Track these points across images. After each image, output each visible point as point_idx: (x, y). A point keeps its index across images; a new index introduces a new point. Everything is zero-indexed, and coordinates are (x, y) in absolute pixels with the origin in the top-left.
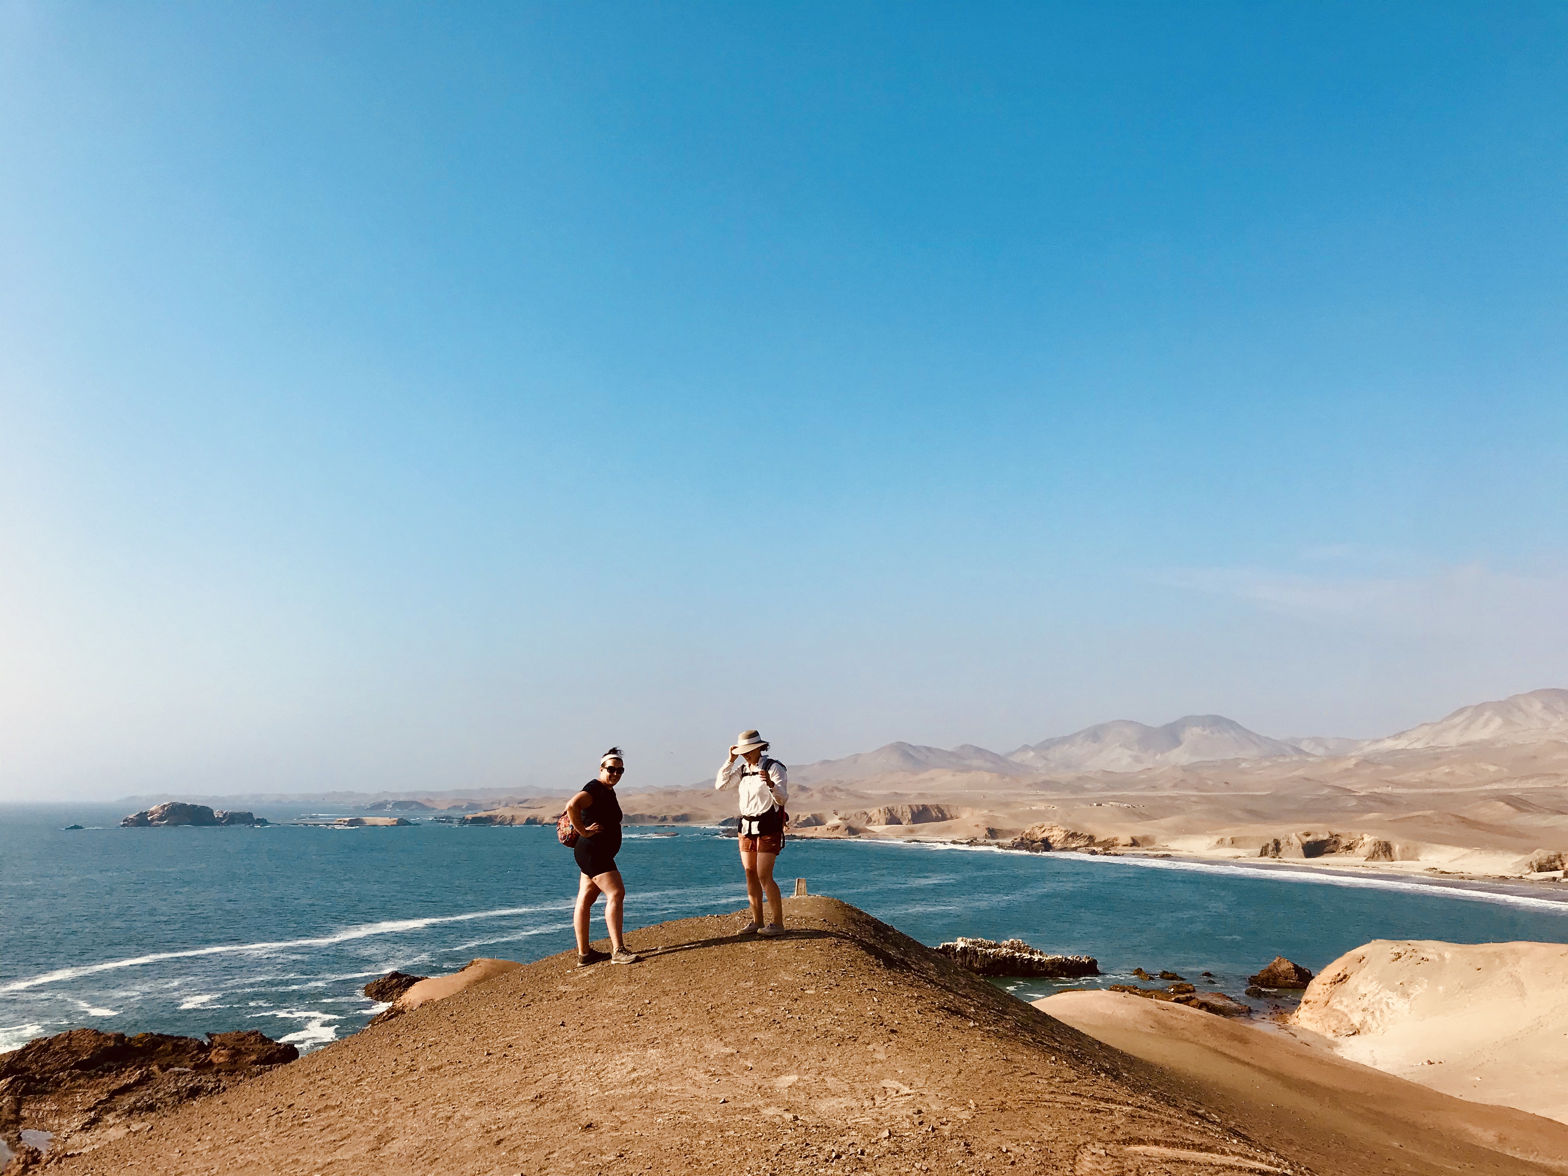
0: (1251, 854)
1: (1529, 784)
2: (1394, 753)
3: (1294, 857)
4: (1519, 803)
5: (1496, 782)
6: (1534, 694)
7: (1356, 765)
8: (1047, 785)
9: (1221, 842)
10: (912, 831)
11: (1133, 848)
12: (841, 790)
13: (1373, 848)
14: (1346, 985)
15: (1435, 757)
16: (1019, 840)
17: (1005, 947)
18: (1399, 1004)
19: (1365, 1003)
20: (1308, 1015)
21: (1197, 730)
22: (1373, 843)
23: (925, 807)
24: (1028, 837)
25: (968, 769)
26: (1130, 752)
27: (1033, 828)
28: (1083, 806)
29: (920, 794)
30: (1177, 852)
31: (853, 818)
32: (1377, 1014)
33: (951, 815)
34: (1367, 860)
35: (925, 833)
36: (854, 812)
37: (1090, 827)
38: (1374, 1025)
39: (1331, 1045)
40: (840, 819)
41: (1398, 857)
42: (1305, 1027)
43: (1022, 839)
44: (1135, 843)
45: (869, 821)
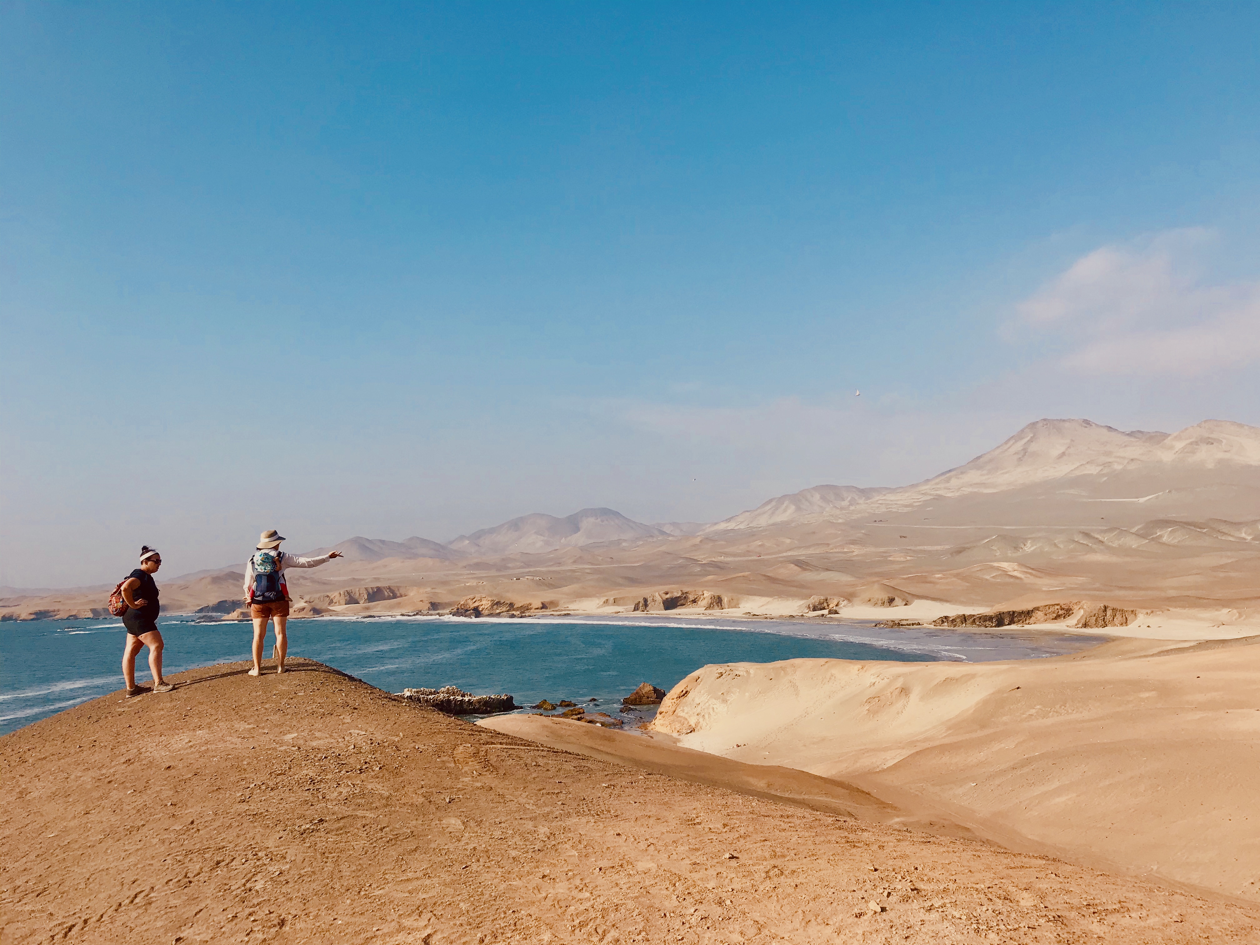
0: (628, 610)
1: (811, 551)
2: (727, 531)
3: (657, 611)
4: (802, 564)
5: (790, 550)
6: (816, 489)
7: (701, 541)
8: (478, 566)
9: (606, 602)
10: (367, 609)
11: (543, 610)
12: (306, 579)
13: (710, 601)
14: (686, 698)
15: (752, 534)
16: (455, 610)
17: (443, 693)
18: (720, 707)
19: (698, 710)
20: (661, 722)
21: (592, 520)
22: (710, 597)
23: (379, 589)
24: (463, 607)
25: (415, 556)
26: (542, 538)
27: (466, 600)
28: (506, 581)
29: (375, 578)
30: (575, 612)
31: (317, 601)
32: (706, 716)
33: (400, 593)
34: (705, 610)
35: (378, 609)
36: (318, 595)
37: (511, 597)
38: (704, 724)
39: (676, 741)
40: (306, 602)
41: (726, 606)
42: (659, 731)
43: (458, 609)
44: (544, 606)
45: (331, 602)
